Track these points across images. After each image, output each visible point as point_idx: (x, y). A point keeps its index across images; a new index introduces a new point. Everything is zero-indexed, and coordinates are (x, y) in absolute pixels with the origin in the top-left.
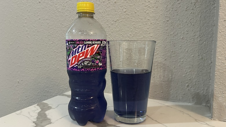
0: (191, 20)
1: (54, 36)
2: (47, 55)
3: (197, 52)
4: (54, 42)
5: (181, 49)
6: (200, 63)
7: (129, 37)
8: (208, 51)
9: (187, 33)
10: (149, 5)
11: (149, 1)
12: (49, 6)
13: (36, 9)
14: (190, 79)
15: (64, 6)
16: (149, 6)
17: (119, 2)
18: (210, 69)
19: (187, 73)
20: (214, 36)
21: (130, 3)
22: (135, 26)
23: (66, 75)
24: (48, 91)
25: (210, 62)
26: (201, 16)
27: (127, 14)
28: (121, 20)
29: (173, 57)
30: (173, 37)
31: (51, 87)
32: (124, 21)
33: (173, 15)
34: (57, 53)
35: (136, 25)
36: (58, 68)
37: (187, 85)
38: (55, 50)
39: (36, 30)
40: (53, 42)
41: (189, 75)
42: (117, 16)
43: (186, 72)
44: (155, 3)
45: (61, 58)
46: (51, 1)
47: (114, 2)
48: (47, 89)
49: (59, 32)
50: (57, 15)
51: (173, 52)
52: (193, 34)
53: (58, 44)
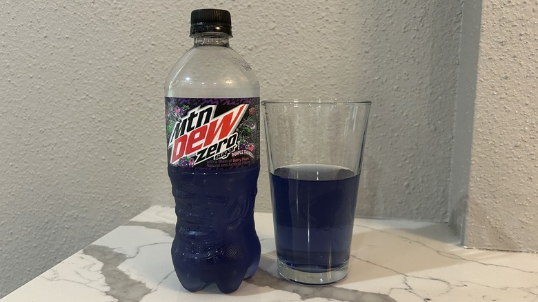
0: (414, 51)
1: (91, 81)
2: (72, 128)
3: (425, 117)
4: (91, 95)
5: (394, 111)
6: (431, 139)
7: (283, 85)
8: (446, 116)
9: (407, 78)
10: (327, 16)
11: (327, 8)
13: (34, 12)
14: (412, 172)
15: (115, 8)
16: (328, 19)
17: (258, 6)
18: (450, 149)
19: (406, 160)
20: (457, 85)
21: (284, 10)
22: (298, 62)
24: (75, 216)
25: (450, 136)
26: (433, 45)
27: (277, 34)
28: (264, 47)
30: (379, 86)
31: (85, 207)
32: (272, 50)
33: (378, 40)
34: (100, 121)
35: (299, 60)
36: (104, 160)
37: (405, 184)
38: (94, 117)
39: (34, 65)
40: (88, 95)
41: (409, 163)
42: (254, 38)
43: (404, 158)
44: (340, 13)
45: (110, 135)
47: (246, 5)
48: (73, 211)
49: (103, 71)
50: (97, 29)
51: (379, 118)
52: (418, 81)
53: (101, 100)
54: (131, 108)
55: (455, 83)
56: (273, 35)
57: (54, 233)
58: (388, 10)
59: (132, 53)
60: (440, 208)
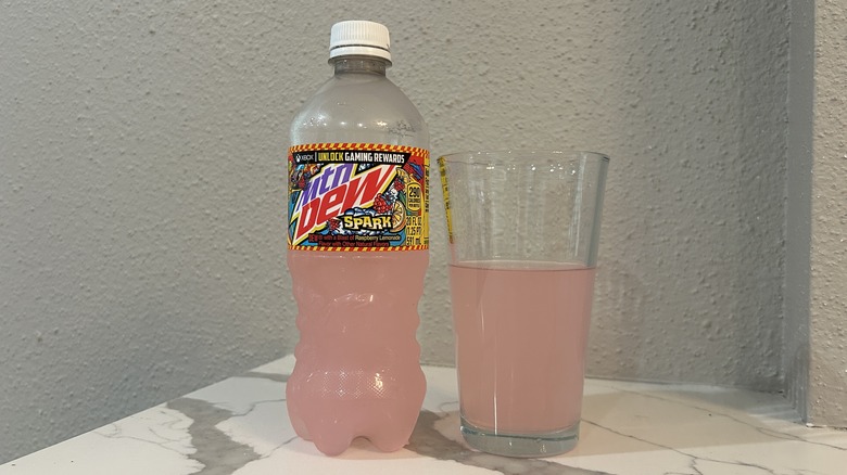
0: (711, 103)
1: (207, 158)
2: (175, 230)
3: (734, 209)
4: (206, 179)
5: (681, 200)
6: (746, 247)
8: (770, 207)
9: (701, 146)
10: (570, 51)
11: (569, 41)
12: (190, 46)
13: (134, 58)
14: (715, 303)
15: (250, 49)
16: (570, 56)
17: (463, 41)
18: (780, 264)
19: (703, 282)
20: (786, 156)
21: (502, 45)
22: (522, 123)
23: (249, 305)
24: (168, 370)
25: (779, 242)
26: (742, 93)
27: (490, 82)
28: (470, 103)
29: (655, 227)
30: (655, 160)
31: (184, 355)
32: (482, 106)
33: (652, 87)
34: (217, 219)
35: (524, 121)
36: (219, 279)
37: (705, 322)
38: (208, 211)
39: (129, 135)
40: (201, 179)
41: (710, 287)
42: (455, 89)
43: (701, 279)
44: (590, 47)
45: (231, 241)
46: (202, 31)
47: (444, 40)
48: (166, 362)
49: (227, 142)
50: (221, 80)
51: (656, 212)
52: (721, 150)
53: (220, 187)
54: (265, 197)
55: (784, 152)
56: (484, 84)
57: (135, 397)
58: (667, 40)
59: (270, 115)
60: (768, 365)
